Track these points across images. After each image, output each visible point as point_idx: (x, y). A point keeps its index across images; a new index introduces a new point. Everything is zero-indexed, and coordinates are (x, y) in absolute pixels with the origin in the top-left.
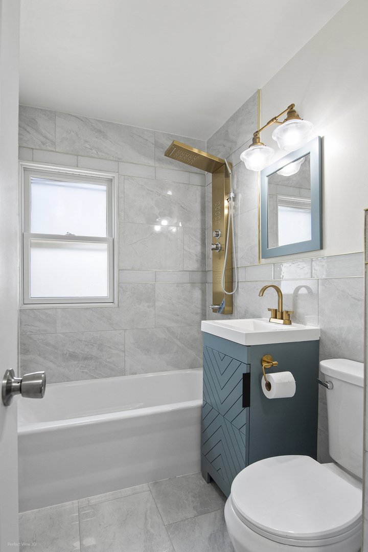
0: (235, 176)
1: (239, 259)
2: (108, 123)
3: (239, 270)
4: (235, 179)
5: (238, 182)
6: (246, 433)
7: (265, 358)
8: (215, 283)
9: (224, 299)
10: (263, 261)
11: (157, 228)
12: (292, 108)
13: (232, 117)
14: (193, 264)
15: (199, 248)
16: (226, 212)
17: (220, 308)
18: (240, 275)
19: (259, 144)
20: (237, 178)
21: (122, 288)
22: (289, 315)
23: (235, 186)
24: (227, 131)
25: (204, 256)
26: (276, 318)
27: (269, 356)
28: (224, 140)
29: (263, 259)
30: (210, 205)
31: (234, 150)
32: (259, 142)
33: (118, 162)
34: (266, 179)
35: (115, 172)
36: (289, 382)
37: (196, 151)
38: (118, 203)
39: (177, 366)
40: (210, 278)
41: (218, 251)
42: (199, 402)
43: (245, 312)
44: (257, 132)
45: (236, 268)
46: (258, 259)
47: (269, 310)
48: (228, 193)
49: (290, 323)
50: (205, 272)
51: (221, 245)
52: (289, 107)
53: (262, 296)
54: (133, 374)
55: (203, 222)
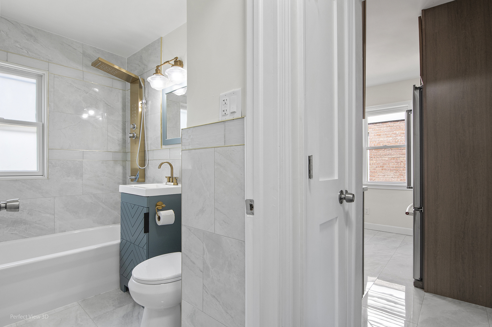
0: (147, 89)
1: (149, 145)
2: (39, 30)
3: (149, 152)
4: (147, 91)
5: (148, 93)
6: (147, 248)
7: (158, 204)
8: (132, 161)
9: (138, 172)
10: (164, 147)
11: (85, 116)
12: (177, 59)
13: (144, 48)
14: (116, 147)
15: (120, 135)
16: (140, 110)
17: (136, 178)
18: (150, 156)
19: (160, 74)
20: (148, 91)
21: (52, 164)
22: (177, 180)
23: (147, 96)
24: (141, 56)
25: (124, 141)
26: (170, 182)
27: (160, 202)
28: (140, 62)
29: (164, 146)
30: (128, 104)
31: (146, 71)
32: (160, 73)
33: (49, 63)
34: (165, 96)
35: (45, 70)
36: (171, 215)
37: (117, 67)
38: (48, 96)
39: (102, 223)
40: (129, 157)
41: (134, 138)
42: (119, 241)
43: (153, 180)
44: (158, 66)
45: (147, 151)
46: (160, 146)
47: (166, 177)
48: (141, 99)
49: (177, 184)
50: (125, 153)
51: (137, 134)
52: (175, 58)
53: (160, 168)
54: (62, 232)
55: (124, 116)
